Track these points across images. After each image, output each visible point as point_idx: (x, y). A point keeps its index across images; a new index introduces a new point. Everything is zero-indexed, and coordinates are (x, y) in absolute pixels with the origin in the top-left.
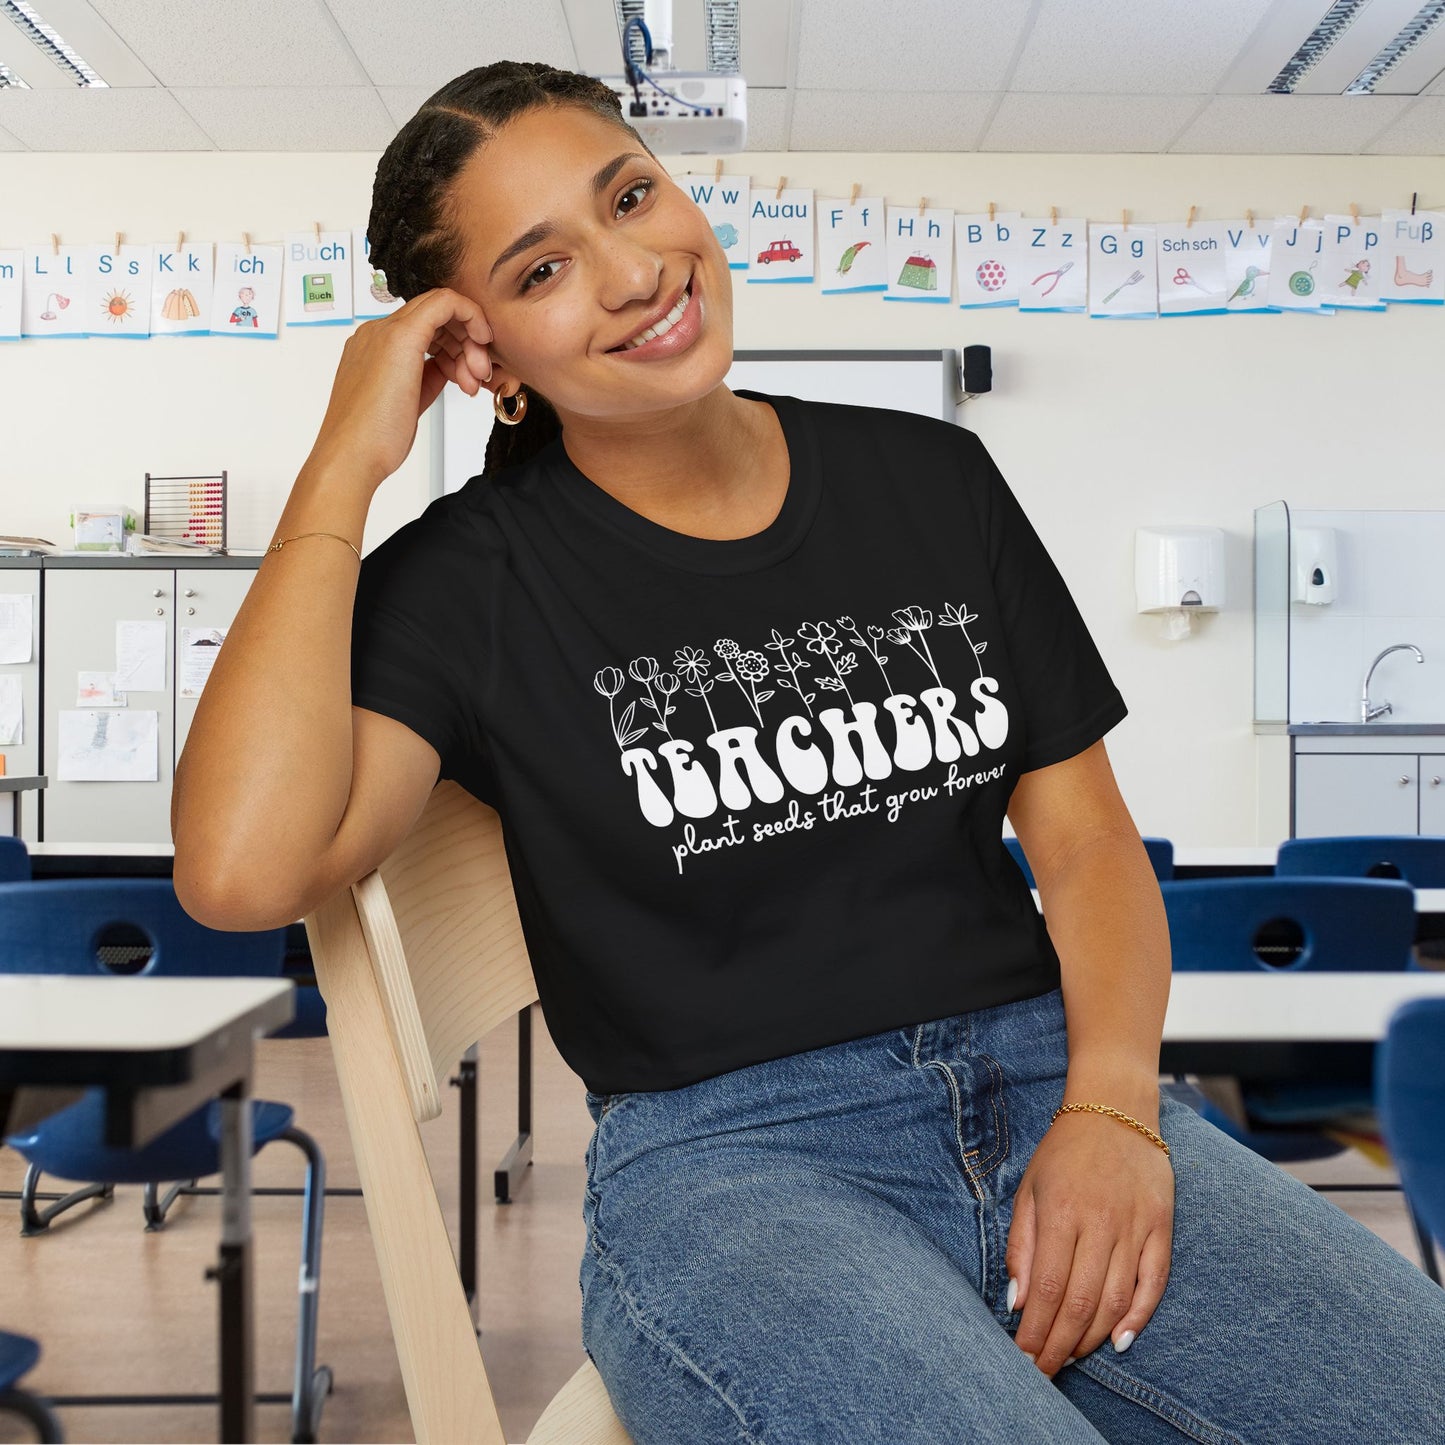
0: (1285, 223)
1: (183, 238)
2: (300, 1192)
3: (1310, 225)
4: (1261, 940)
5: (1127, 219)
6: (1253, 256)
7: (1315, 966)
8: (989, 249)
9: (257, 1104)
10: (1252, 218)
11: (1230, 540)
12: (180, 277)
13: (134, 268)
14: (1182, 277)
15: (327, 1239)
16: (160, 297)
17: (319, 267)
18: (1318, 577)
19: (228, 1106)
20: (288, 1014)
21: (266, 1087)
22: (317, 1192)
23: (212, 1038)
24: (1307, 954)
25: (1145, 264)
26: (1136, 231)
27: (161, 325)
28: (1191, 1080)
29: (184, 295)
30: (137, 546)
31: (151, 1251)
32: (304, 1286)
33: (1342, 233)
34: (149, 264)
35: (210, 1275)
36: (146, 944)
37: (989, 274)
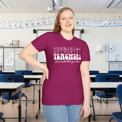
0: (108, 19)
1: (15, 20)
2: (25, 101)
3: (111, 19)
4: (107, 79)
5: (95, 19)
6: (106, 22)
7: (111, 82)
8: (83, 21)
9: (22, 93)
10: (106, 18)
11: (104, 46)
12: (15, 23)
13: (11, 23)
14: (100, 23)
15: (28, 105)
16: (13, 25)
17: (27, 23)
18: (111, 49)
19: (19, 93)
20: (24, 86)
21: (22, 92)
22: (27, 101)
23: (18, 88)
24: (110, 80)
25: (97, 22)
26: (96, 20)
27: (14, 27)
28: (101, 91)
29: (15, 25)
30: (12, 46)
31: (13, 106)
32: (26, 109)
33: (113, 20)
34: (13, 22)
35: (18, 108)
36: (12, 80)
37: (84, 23)
